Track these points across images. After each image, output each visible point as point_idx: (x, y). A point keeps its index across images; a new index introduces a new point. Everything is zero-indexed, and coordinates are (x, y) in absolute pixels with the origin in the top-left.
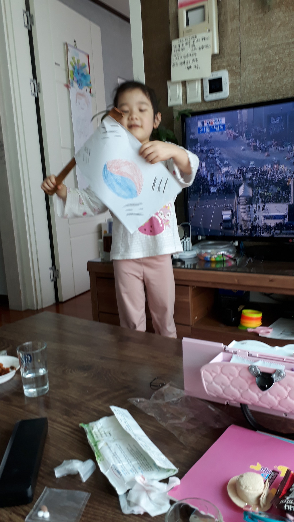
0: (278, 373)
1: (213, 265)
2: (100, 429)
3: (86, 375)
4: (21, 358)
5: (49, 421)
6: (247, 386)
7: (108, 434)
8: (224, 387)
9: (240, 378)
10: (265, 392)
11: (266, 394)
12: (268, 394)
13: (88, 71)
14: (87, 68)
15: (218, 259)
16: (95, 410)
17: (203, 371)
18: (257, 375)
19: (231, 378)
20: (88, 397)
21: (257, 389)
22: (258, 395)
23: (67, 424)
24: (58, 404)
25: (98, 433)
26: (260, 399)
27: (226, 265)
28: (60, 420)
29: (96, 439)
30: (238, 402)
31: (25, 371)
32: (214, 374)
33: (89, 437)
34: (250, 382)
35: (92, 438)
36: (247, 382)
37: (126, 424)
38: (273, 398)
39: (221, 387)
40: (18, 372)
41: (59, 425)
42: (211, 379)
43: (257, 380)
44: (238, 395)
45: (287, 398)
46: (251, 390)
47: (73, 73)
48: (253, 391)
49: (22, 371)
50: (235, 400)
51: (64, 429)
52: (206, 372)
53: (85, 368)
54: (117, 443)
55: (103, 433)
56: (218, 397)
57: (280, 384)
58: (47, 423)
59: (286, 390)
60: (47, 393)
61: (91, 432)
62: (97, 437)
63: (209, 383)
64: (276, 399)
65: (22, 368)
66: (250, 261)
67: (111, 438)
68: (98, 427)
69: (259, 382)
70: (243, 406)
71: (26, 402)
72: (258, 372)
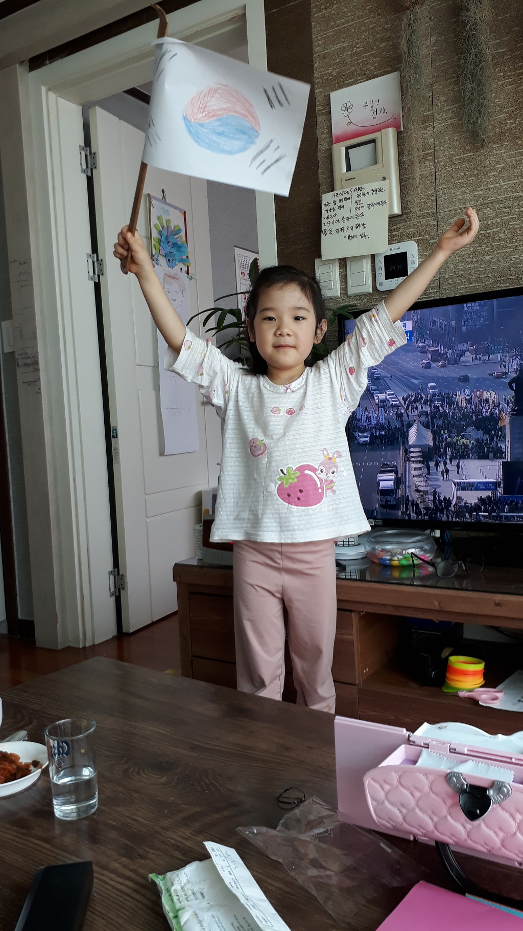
0: (498, 786)
1: (396, 574)
2: (185, 885)
3: (163, 780)
4: (51, 746)
5: (95, 868)
6: (444, 810)
7: (199, 896)
8: (404, 811)
9: (433, 795)
10: (476, 822)
11: (479, 825)
12: (483, 826)
13: (184, 239)
14: (183, 234)
15: (404, 562)
16: (177, 848)
17: (368, 781)
18: (462, 791)
19: (417, 794)
20: (166, 823)
21: (463, 817)
22: (465, 827)
23: (129, 873)
24: (113, 835)
25: (181, 893)
26: (469, 834)
27: (418, 573)
28: (116, 865)
29: (178, 906)
30: (431, 839)
31: (58, 772)
32: (387, 787)
33: (165, 900)
34: (449, 802)
35: (170, 902)
36: (445, 803)
37: (232, 877)
38: (491, 833)
39: (401, 812)
40: (45, 772)
41: (113, 876)
42: (382, 795)
43: (462, 799)
44: (430, 826)
45: (515, 834)
46: (452, 818)
47: (159, 241)
48: (456, 820)
49: (52, 770)
50: (425, 835)
51: (122, 884)
52: (372, 782)
53: (162, 766)
54: (214, 913)
55: (190, 893)
56: (395, 828)
57: (503, 809)
58: (92, 872)
59: (514, 819)
60: (94, 814)
61: (168, 890)
62: (179, 899)
63: (379, 803)
64: (497, 835)
65: (52, 766)
66: (460, 566)
67: (204, 904)
68: (181, 882)
69: (465, 804)
70: (441, 846)
71: (57, 831)
72: (463, 784)
